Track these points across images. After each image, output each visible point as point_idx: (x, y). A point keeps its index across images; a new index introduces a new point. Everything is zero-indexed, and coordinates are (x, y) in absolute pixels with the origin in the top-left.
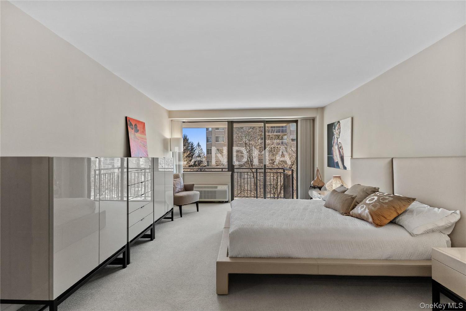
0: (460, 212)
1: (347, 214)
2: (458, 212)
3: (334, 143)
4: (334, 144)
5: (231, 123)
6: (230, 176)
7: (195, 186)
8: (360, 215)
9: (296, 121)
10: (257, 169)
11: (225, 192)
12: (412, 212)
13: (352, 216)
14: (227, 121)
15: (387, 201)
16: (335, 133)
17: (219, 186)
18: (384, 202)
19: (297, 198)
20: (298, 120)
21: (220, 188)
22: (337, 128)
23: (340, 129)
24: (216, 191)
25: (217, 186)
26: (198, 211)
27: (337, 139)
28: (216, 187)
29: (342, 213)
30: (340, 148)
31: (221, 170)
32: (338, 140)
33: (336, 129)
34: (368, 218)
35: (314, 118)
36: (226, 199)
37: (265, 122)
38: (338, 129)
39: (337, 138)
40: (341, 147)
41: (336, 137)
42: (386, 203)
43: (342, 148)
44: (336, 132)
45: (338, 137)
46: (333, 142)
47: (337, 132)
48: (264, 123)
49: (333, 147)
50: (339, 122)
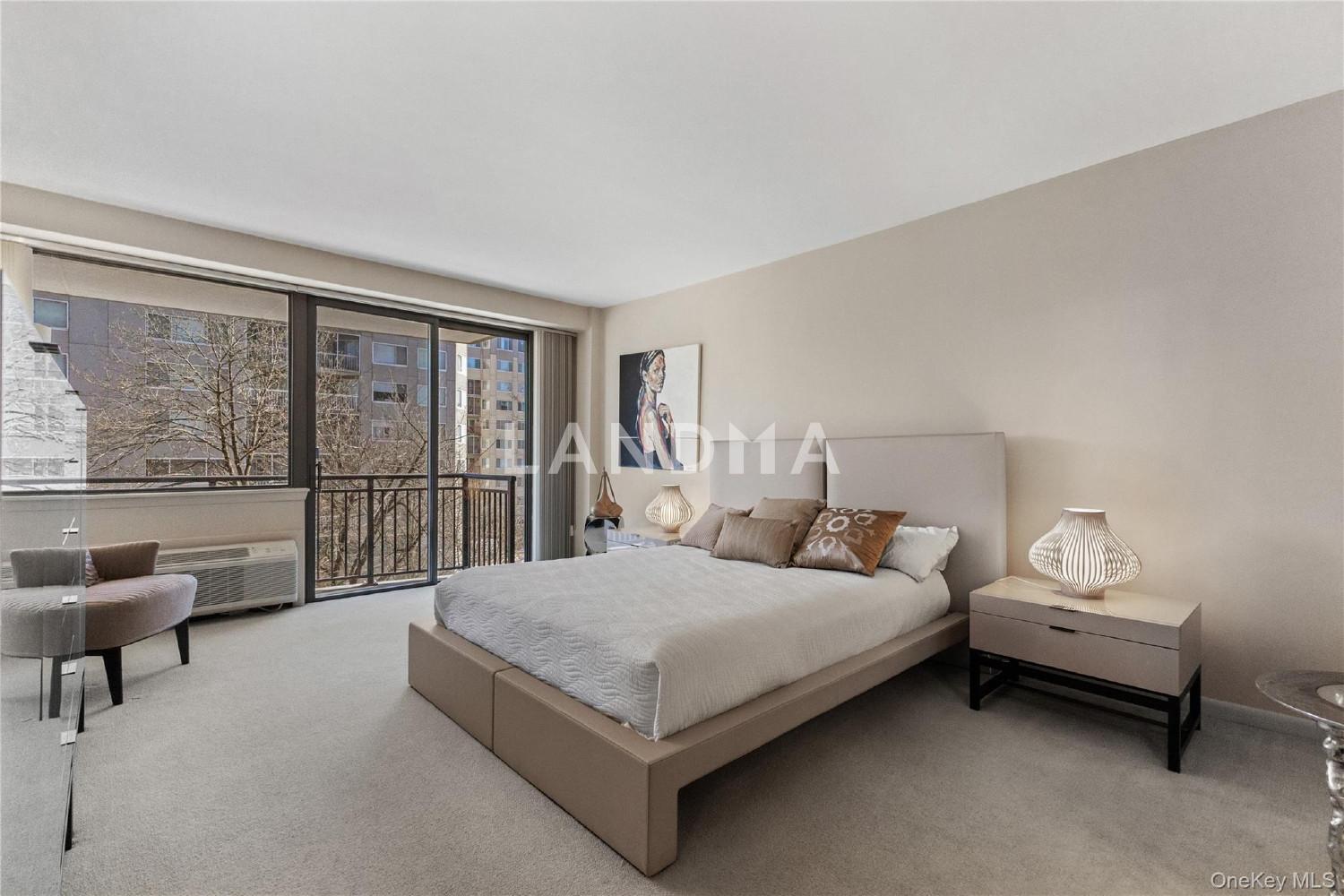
0: (958, 529)
1: (790, 563)
2: (955, 529)
3: (642, 404)
4: (644, 408)
5: (304, 303)
6: (302, 506)
7: (160, 553)
8: (826, 559)
9: (527, 336)
10: (370, 479)
11: (285, 566)
12: (900, 538)
13: (801, 567)
14: (289, 293)
15: (869, 522)
16: (646, 379)
17: (254, 545)
18: (866, 524)
19: (528, 558)
20: (532, 333)
21: (259, 553)
22: (652, 367)
23: (664, 369)
24: (241, 569)
25: (246, 550)
26: (185, 660)
27: (653, 395)
28: (244, 552)
29: (778, 563)
30: (662, 419)
31: (206, 484)
32: (655, 398)
33: (650, 371)
34: (851, 561)
35: (575, 333)
36: (293, 593)
37: (437, 321)
38: (658, 369)
39: (652, 391)
40: (665, 416)
41: (648, 390)
42: (869, 527)
43: (668, 418)
44: (649, 377)
45: (659, 390)
46: (639, 402)
47: (654, 376)
48: (432, 324)
49: (640, 415)
50: (660, 352)
